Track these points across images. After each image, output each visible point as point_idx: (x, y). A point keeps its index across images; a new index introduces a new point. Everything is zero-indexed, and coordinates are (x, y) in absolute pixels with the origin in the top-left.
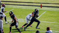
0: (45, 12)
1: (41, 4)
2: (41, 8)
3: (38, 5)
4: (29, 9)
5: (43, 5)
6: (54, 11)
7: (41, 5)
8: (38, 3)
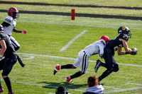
0: (83, 33)
1: (73, 8)
2: (73, 19)
3: (64, 11)
4: (36, 23)
5: (78, 10)
6: (110, 29)
7: (73, 11)
8: (64, 5)
